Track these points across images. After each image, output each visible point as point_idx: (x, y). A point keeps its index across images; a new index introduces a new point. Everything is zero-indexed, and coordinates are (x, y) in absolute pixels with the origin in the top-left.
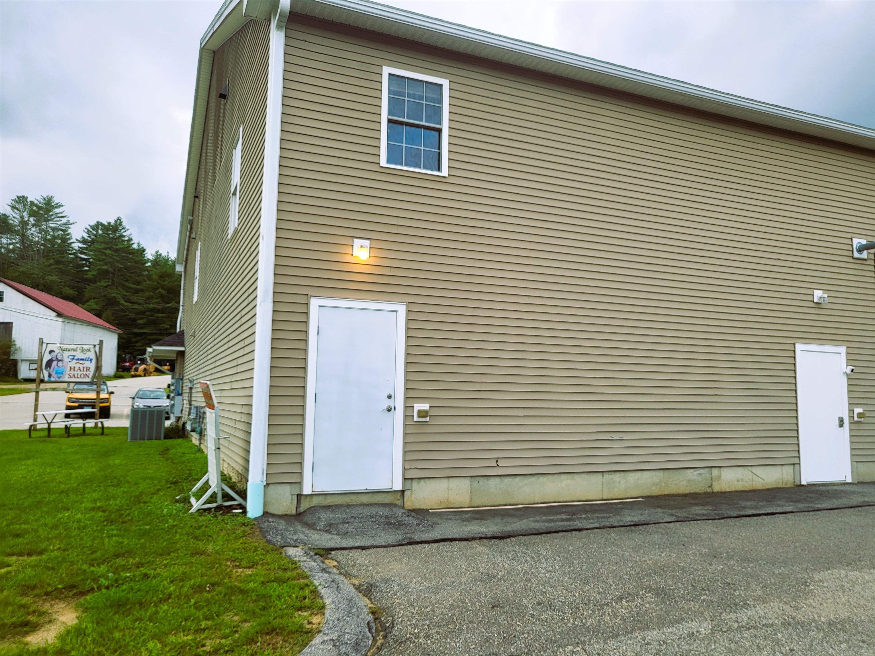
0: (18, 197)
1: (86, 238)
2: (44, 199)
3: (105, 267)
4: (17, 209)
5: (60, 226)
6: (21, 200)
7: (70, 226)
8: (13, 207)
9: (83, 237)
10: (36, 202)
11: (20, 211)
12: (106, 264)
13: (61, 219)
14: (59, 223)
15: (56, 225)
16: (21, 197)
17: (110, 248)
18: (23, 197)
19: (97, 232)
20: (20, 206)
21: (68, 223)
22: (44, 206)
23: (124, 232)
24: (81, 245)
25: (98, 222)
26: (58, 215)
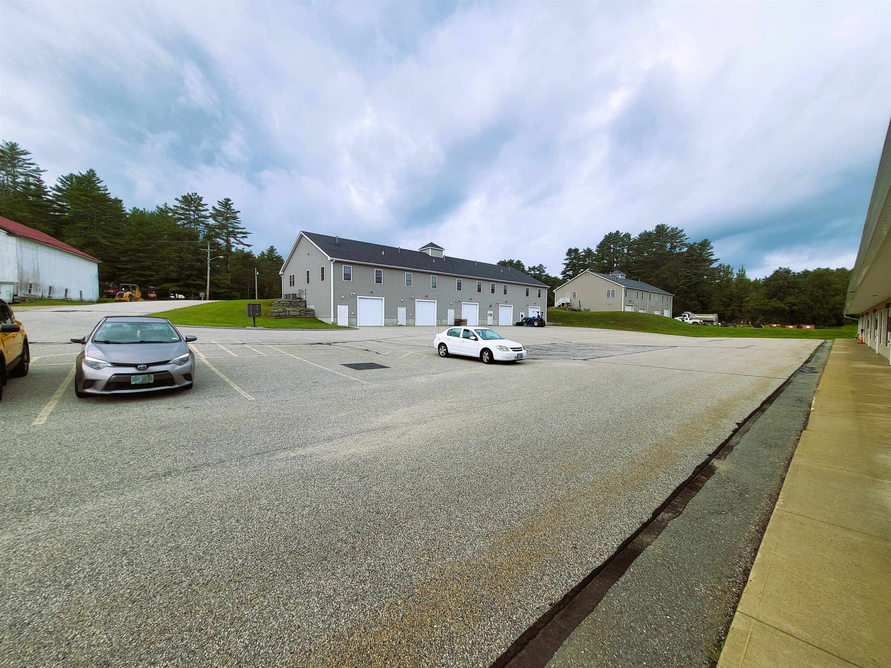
3: (81, 210)
5: (29, 172)
7: (41, 173)
9: (57, 186)
13: (30, 166)
14: (28, 169)
15: (25, 171)
19: (71, 182)
21: (38, 171)
23: (98, 183)
24: (56, 193)
25: (71, 174)
26: (26, 161)
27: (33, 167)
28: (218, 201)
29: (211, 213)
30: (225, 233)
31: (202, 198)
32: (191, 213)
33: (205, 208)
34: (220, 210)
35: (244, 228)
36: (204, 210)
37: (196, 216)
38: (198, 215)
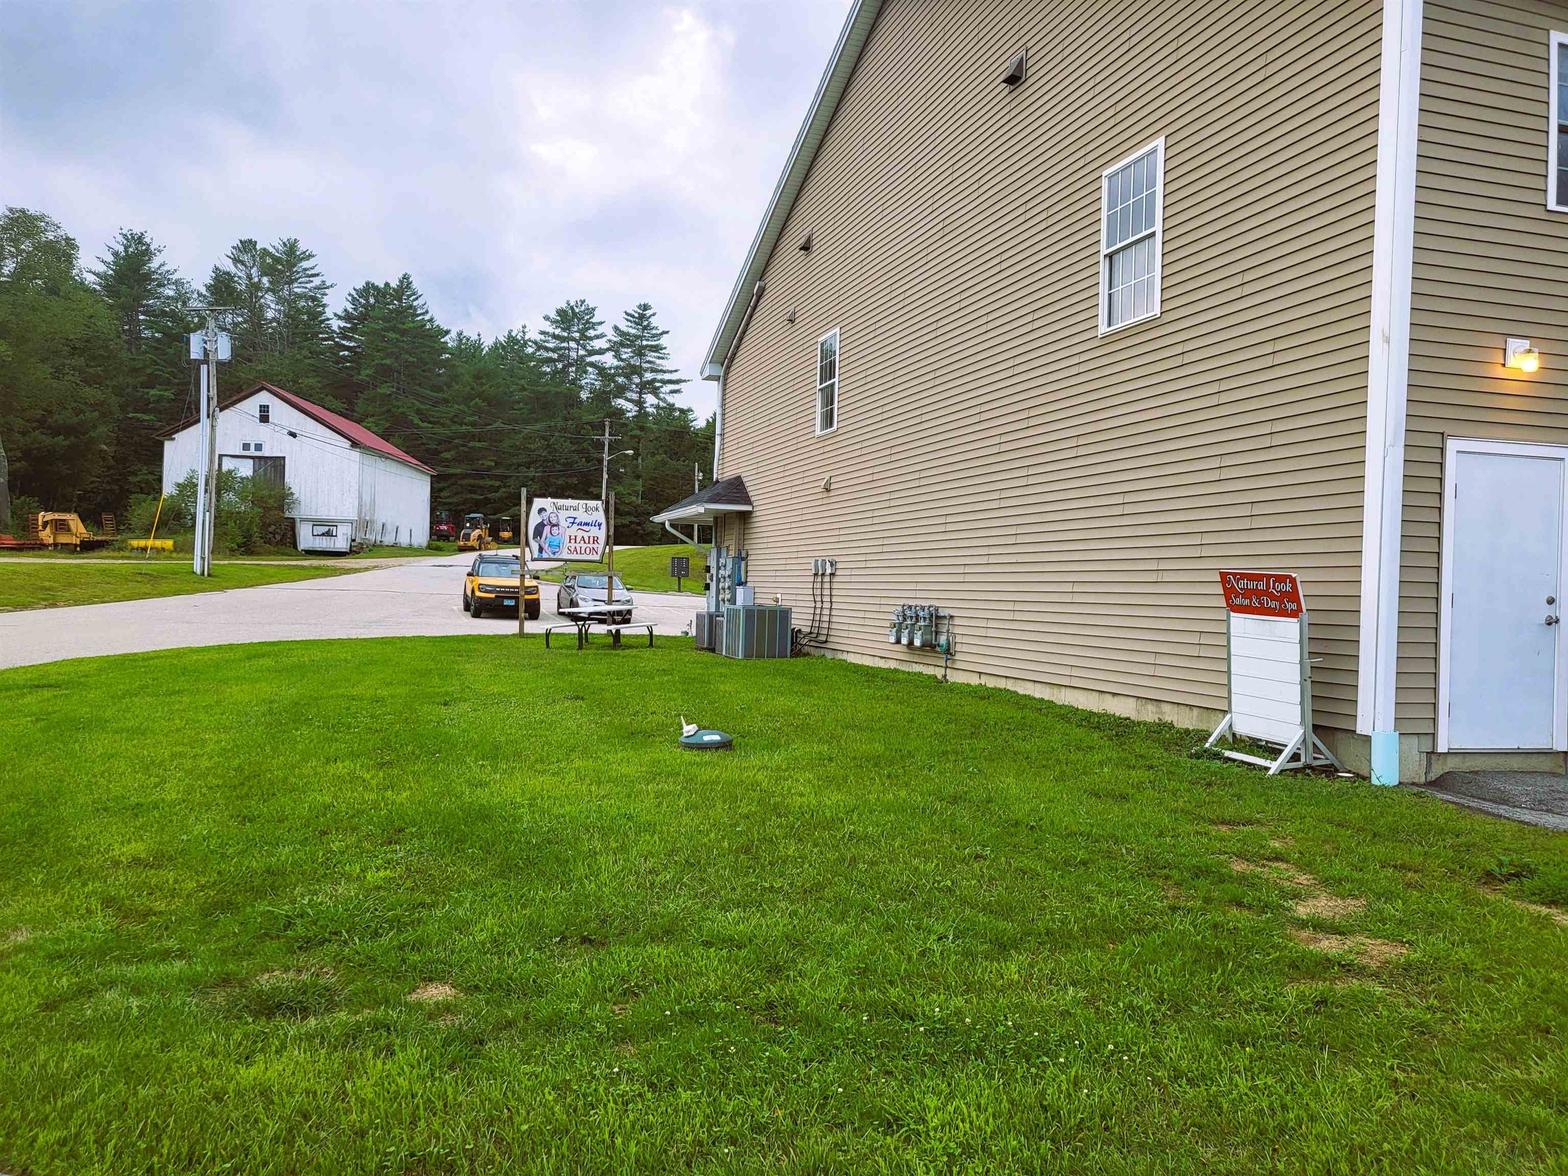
0: (241, 241)
1: (351, 310)
2: (284, 243)
3: (388, 362)
4: (243, 263)
5: (310, 290)
6: (247, 246)
7: (327, 291)
8: (236, 261)
9: (346, 310)
10: (271, 250)
11: (246, 266)
12: (387, 356)
13: (311, 279)
14: (308, 286)
15: (304, 290)
16: (245, 242)
17: (394, 329)
18: (250, 241)
19: (367, 300)
20: (245, 258)
21: (323, 287)
22: (284, 257)
23: (414, 300)
24: (342, 324)
25: (367, 283)
26: (307, 272)
27: (317, 281)
28: (626, 313)
29: (610, 341)
30: (637, 385)
31: (594, 309)
32: (573, 344)
33: (598, 333)
34: (628, 334)
35: (676, 371)
36: (597, 337)
37: (582, 352)
38: (584, 348)
